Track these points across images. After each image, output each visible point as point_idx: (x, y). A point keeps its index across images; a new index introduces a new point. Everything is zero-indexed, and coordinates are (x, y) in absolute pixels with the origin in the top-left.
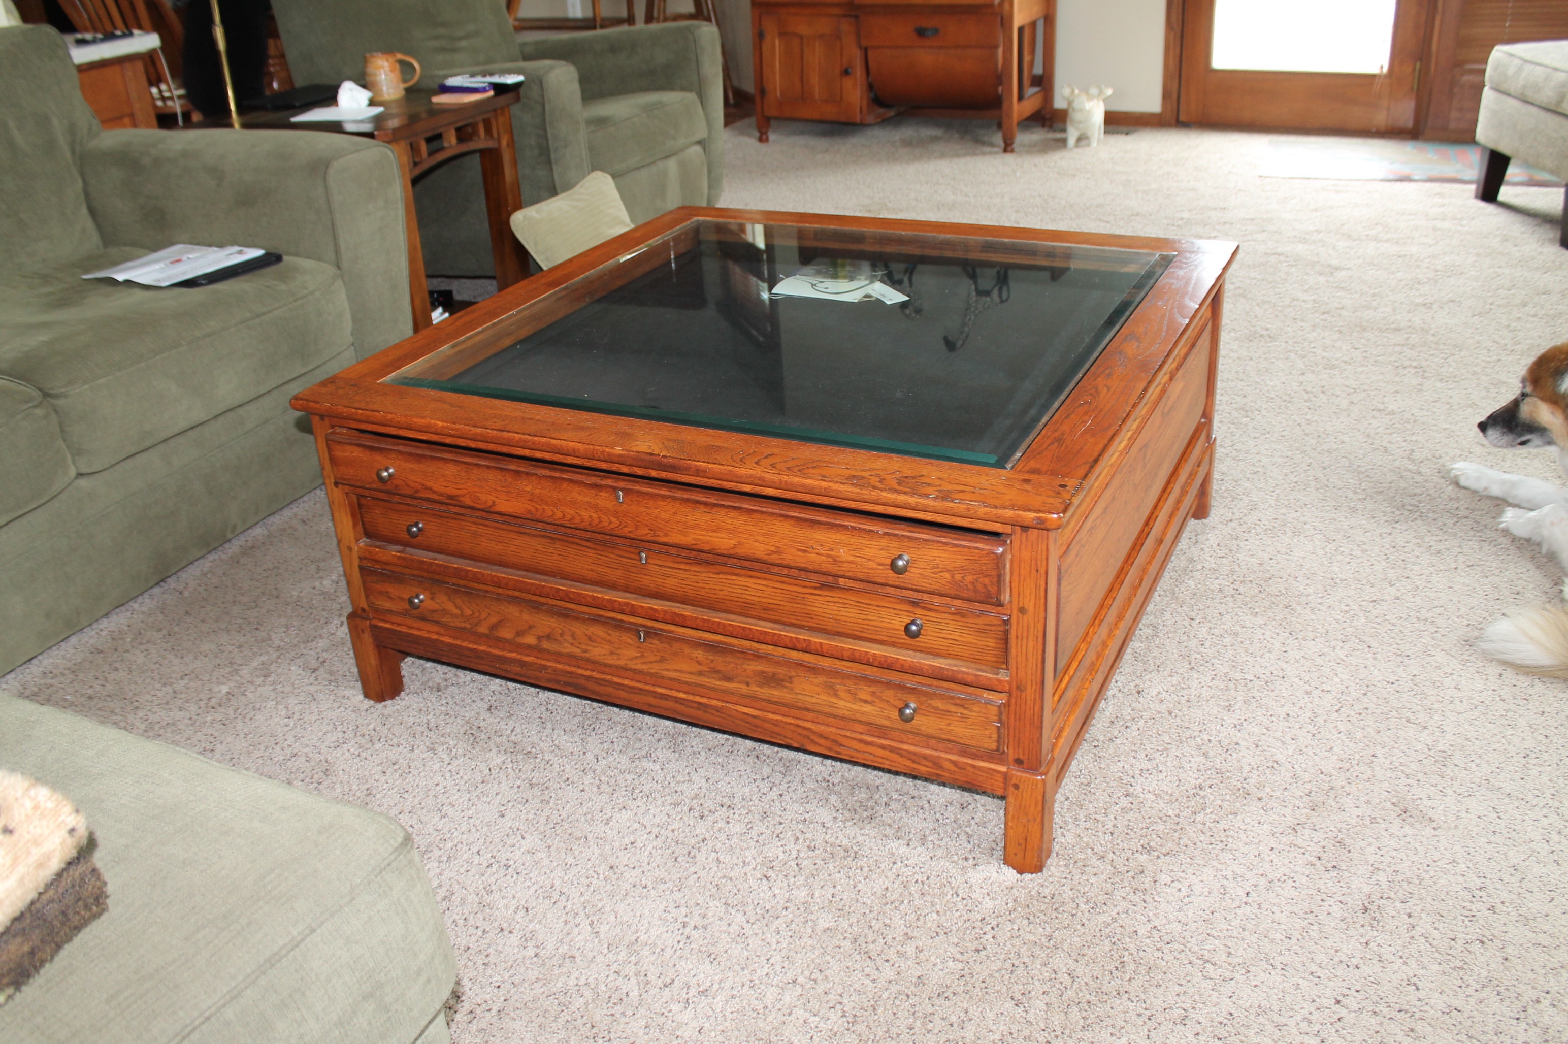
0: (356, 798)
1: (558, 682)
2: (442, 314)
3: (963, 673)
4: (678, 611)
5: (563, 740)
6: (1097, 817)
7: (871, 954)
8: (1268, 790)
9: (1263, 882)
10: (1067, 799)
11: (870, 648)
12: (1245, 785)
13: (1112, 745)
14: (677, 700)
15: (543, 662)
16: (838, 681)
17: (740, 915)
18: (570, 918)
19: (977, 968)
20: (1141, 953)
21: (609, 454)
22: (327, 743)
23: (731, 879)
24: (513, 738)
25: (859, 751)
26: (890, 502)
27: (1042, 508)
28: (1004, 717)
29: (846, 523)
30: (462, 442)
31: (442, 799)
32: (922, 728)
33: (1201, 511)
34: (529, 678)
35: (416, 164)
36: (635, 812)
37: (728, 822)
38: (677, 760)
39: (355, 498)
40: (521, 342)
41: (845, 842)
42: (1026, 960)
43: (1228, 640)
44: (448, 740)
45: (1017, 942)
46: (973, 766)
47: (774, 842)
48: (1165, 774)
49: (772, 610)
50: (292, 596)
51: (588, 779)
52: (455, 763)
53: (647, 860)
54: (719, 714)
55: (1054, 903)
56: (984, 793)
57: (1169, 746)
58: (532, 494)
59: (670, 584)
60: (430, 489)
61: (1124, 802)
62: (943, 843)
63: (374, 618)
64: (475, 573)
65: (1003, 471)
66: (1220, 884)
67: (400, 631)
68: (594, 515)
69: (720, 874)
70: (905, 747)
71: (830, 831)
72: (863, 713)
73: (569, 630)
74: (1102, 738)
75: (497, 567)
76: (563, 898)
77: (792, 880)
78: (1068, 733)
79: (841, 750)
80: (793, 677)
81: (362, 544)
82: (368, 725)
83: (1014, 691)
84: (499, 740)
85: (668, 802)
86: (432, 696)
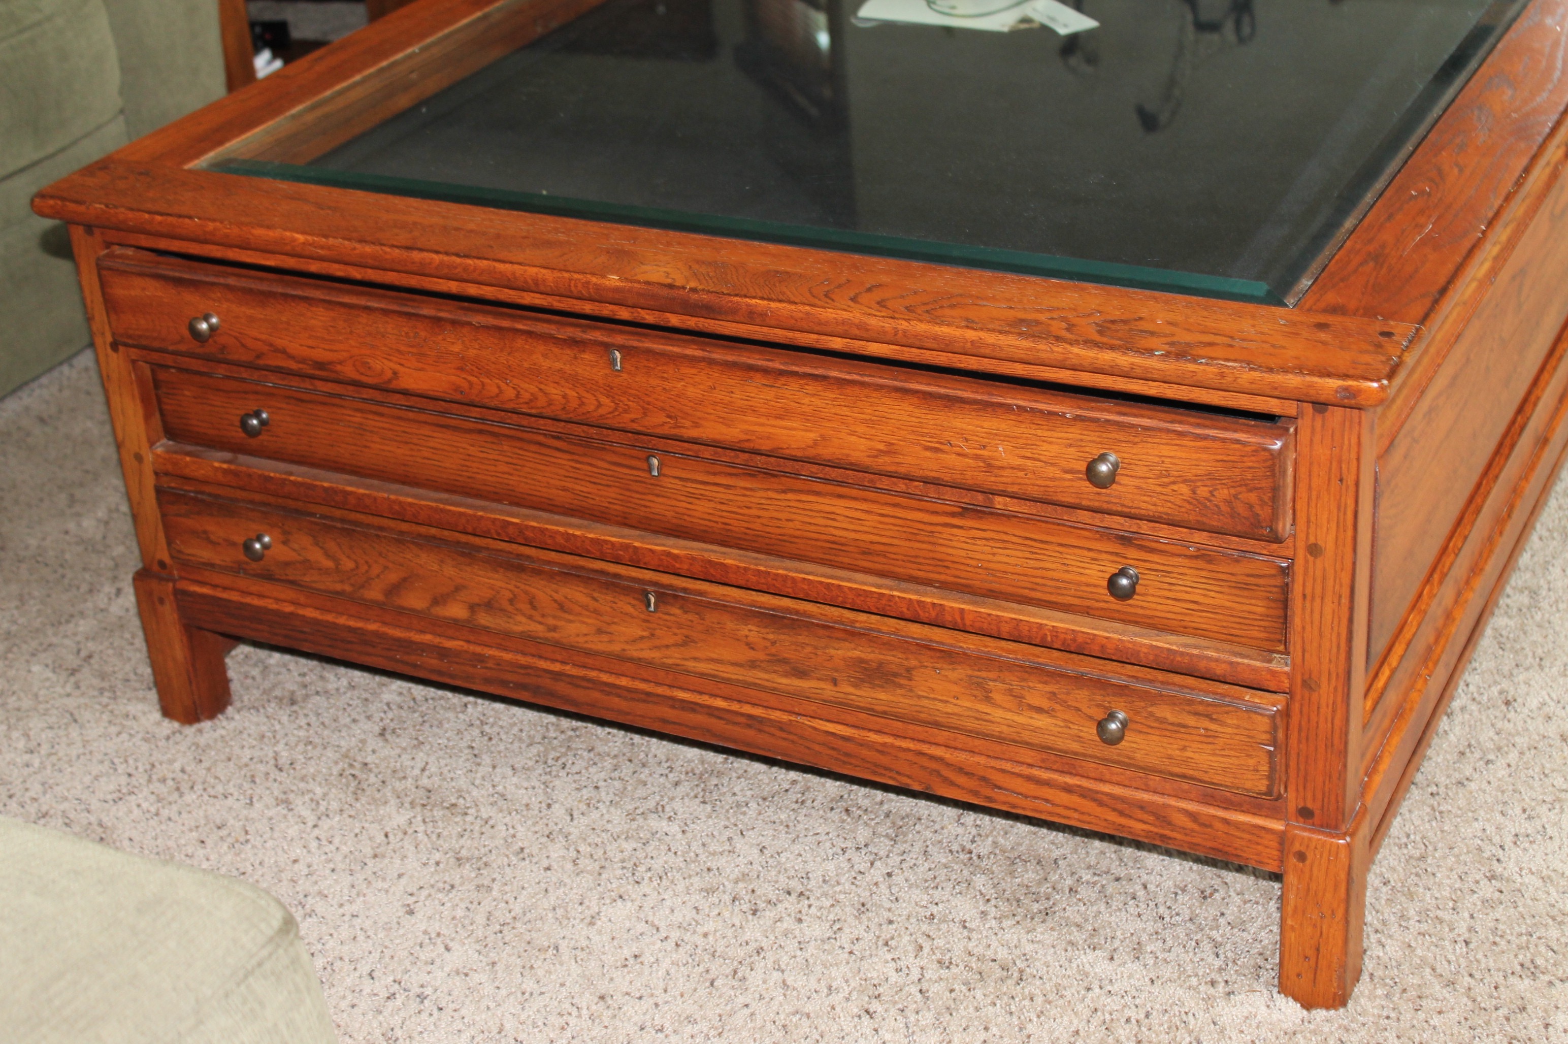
1: (504, 683)
2: (270, 62)
4: (713, 557)
5: (511, 784)
6: (1440, 913)
10: (1386, 882)
11: (1048, 618)
13: (1461, 791)
14: (711, 711)
15: (478, 649)
16: (992, 675)
21: (598, 288)
22: (100, 795)
23: (808, 1018)
24: (425, 782)
25: (1026, 797)
26: (1085, 363)
27: (1351, 372)
28: (1280, 735)
29: (1009, 401)
30: (338, 270)
31: (304, 885)
32: (1138, 756)
34: (452, 676)
36: (637, 903)
37: (800, 920)
38: (710, 816)
39: (147, 370)
40: (426, 102)
41: (1002, 954)
44: (312, 785)
46: (1226, 821)
47: (880, 953)
48: (1558, 842)
49: (879, 554)
50: (27, 547)
51: (556, 850)
52: (325, 824)
53: (662, 985)
54: (784, 735)
56: (1240, 869)
58: (463, 357)
59: (701, 511)
60: (284, 352)
61: (1487, 890)
62: (1171, 956)
63: (182, 578)
64: (360, 498)
65: (1280, 311)
67: (227, 600)
68: (572, 394)
69: (789, 1009)
70: (1106, 788)
71: (974, 935)
72: (1035, 730)
73: (526, 592)
74: (1442, 780)
77: (912, 1018)
78: (1389, 766)
79: (995, 794)
80: (914, 668)
81: (159, 450)
82: (171, 762)
83: (1298, 690)
84: (399, 786)
85: (696, 886)
86: (282, 712)
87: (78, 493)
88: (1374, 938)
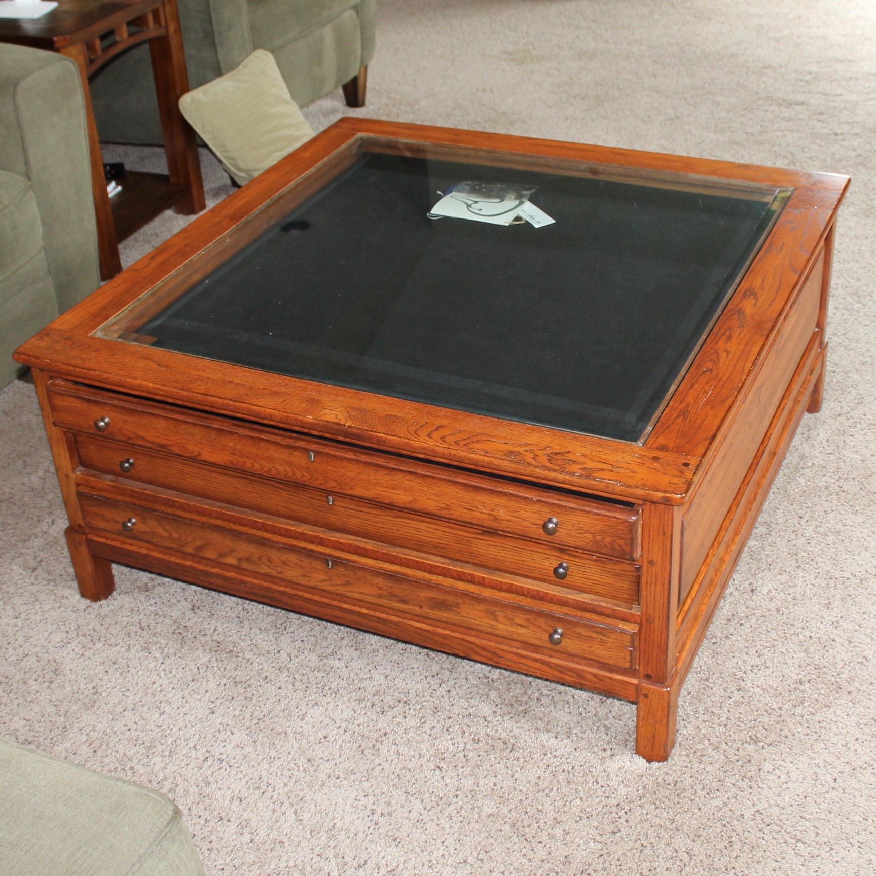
0: (84, 696)
1: (255, 594)
3: (603, 607)
4: (361, 544)
5: (259, 638)
6: (714, 710)
7: (527, 836)
8: (857, 684)
9: (847, 769)
10: (689, 693)
11: (525, 583)
12: (838, 680)
13: (728, 641)
14: (360, 614)
15: (243, 578)
16: (498, 609)
17: (418, 803)
18: (277, 807)
19: (613, 848)
20: (746, 833)
21: (302, 422)
22: (53, 643)
23: (410, 771)
24: (215, 637)
25: (515, 662)
26: (542, 476)
27: (668, 490)
28: (636, 643)
29: (506, 491)
30: (170, 400)
31: (159, 697)
32: (568, 649)
33: (814, 406)
34: (229, 590)
35: (91, 62)
36: (325, 708)
37: (405, 717)
38: (359, 658)
39: (71, 437)
40: (208, 276)
41: (504, 735)
42: (653, 840)
43: (831, 538)
44: (160, 639)
45: (646, 825)
46: (611, 678)
47: (444, 735)
48: (771, 669)
49: (442, 548)
50: (4, 493)
51: (283, 677)
52: (167, 662)
53: (338, 753)
54: (396, 627)
55: (676, 790)
57: (776, 643)
58: (234, 449)
59: (354, 522)
60: (143, 438)
61: (736, 696)
62: (585, 736)
63: (90, 533)
64: (181, 504)
65: (637, 446)
66: (812, 771)
67: (113, 546)
68: (289, 470)
69: (401, 766)
70: (554, 661)
71: (491, 725)
72: (519, 634)
73: (266, 555)
74: (719, 635)
75: (200, 499)
76: (270, 789)
77: (460, 770)
78: (690, 646)
79: (500, 660)
80: (460, 603)
81: (78, 473)
82: (88, 624)
83: (644, 624)
84: (203, 639)
85: (354, 698)
86: (141, 596)
87: (27, 459)
88: (682, 723)
